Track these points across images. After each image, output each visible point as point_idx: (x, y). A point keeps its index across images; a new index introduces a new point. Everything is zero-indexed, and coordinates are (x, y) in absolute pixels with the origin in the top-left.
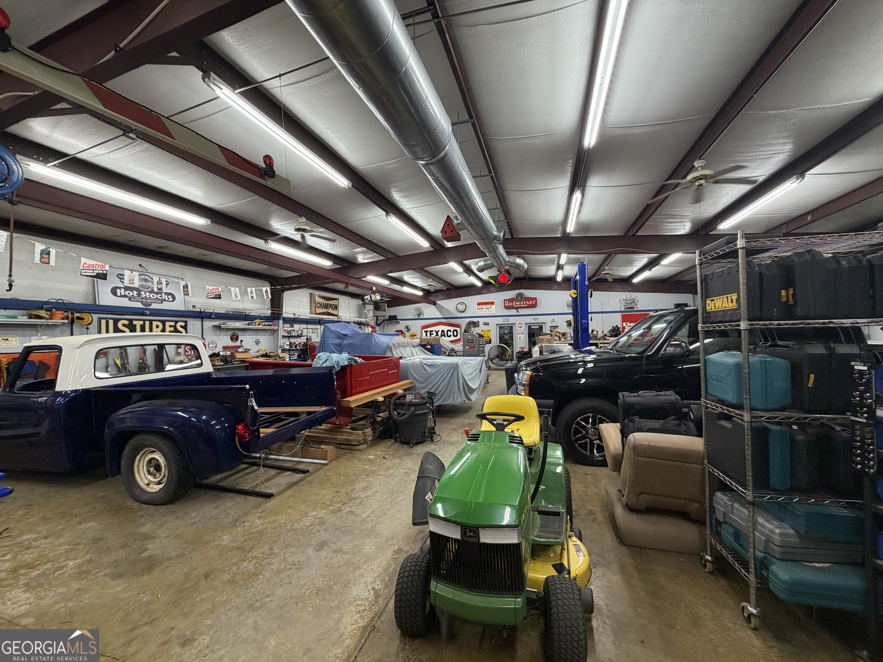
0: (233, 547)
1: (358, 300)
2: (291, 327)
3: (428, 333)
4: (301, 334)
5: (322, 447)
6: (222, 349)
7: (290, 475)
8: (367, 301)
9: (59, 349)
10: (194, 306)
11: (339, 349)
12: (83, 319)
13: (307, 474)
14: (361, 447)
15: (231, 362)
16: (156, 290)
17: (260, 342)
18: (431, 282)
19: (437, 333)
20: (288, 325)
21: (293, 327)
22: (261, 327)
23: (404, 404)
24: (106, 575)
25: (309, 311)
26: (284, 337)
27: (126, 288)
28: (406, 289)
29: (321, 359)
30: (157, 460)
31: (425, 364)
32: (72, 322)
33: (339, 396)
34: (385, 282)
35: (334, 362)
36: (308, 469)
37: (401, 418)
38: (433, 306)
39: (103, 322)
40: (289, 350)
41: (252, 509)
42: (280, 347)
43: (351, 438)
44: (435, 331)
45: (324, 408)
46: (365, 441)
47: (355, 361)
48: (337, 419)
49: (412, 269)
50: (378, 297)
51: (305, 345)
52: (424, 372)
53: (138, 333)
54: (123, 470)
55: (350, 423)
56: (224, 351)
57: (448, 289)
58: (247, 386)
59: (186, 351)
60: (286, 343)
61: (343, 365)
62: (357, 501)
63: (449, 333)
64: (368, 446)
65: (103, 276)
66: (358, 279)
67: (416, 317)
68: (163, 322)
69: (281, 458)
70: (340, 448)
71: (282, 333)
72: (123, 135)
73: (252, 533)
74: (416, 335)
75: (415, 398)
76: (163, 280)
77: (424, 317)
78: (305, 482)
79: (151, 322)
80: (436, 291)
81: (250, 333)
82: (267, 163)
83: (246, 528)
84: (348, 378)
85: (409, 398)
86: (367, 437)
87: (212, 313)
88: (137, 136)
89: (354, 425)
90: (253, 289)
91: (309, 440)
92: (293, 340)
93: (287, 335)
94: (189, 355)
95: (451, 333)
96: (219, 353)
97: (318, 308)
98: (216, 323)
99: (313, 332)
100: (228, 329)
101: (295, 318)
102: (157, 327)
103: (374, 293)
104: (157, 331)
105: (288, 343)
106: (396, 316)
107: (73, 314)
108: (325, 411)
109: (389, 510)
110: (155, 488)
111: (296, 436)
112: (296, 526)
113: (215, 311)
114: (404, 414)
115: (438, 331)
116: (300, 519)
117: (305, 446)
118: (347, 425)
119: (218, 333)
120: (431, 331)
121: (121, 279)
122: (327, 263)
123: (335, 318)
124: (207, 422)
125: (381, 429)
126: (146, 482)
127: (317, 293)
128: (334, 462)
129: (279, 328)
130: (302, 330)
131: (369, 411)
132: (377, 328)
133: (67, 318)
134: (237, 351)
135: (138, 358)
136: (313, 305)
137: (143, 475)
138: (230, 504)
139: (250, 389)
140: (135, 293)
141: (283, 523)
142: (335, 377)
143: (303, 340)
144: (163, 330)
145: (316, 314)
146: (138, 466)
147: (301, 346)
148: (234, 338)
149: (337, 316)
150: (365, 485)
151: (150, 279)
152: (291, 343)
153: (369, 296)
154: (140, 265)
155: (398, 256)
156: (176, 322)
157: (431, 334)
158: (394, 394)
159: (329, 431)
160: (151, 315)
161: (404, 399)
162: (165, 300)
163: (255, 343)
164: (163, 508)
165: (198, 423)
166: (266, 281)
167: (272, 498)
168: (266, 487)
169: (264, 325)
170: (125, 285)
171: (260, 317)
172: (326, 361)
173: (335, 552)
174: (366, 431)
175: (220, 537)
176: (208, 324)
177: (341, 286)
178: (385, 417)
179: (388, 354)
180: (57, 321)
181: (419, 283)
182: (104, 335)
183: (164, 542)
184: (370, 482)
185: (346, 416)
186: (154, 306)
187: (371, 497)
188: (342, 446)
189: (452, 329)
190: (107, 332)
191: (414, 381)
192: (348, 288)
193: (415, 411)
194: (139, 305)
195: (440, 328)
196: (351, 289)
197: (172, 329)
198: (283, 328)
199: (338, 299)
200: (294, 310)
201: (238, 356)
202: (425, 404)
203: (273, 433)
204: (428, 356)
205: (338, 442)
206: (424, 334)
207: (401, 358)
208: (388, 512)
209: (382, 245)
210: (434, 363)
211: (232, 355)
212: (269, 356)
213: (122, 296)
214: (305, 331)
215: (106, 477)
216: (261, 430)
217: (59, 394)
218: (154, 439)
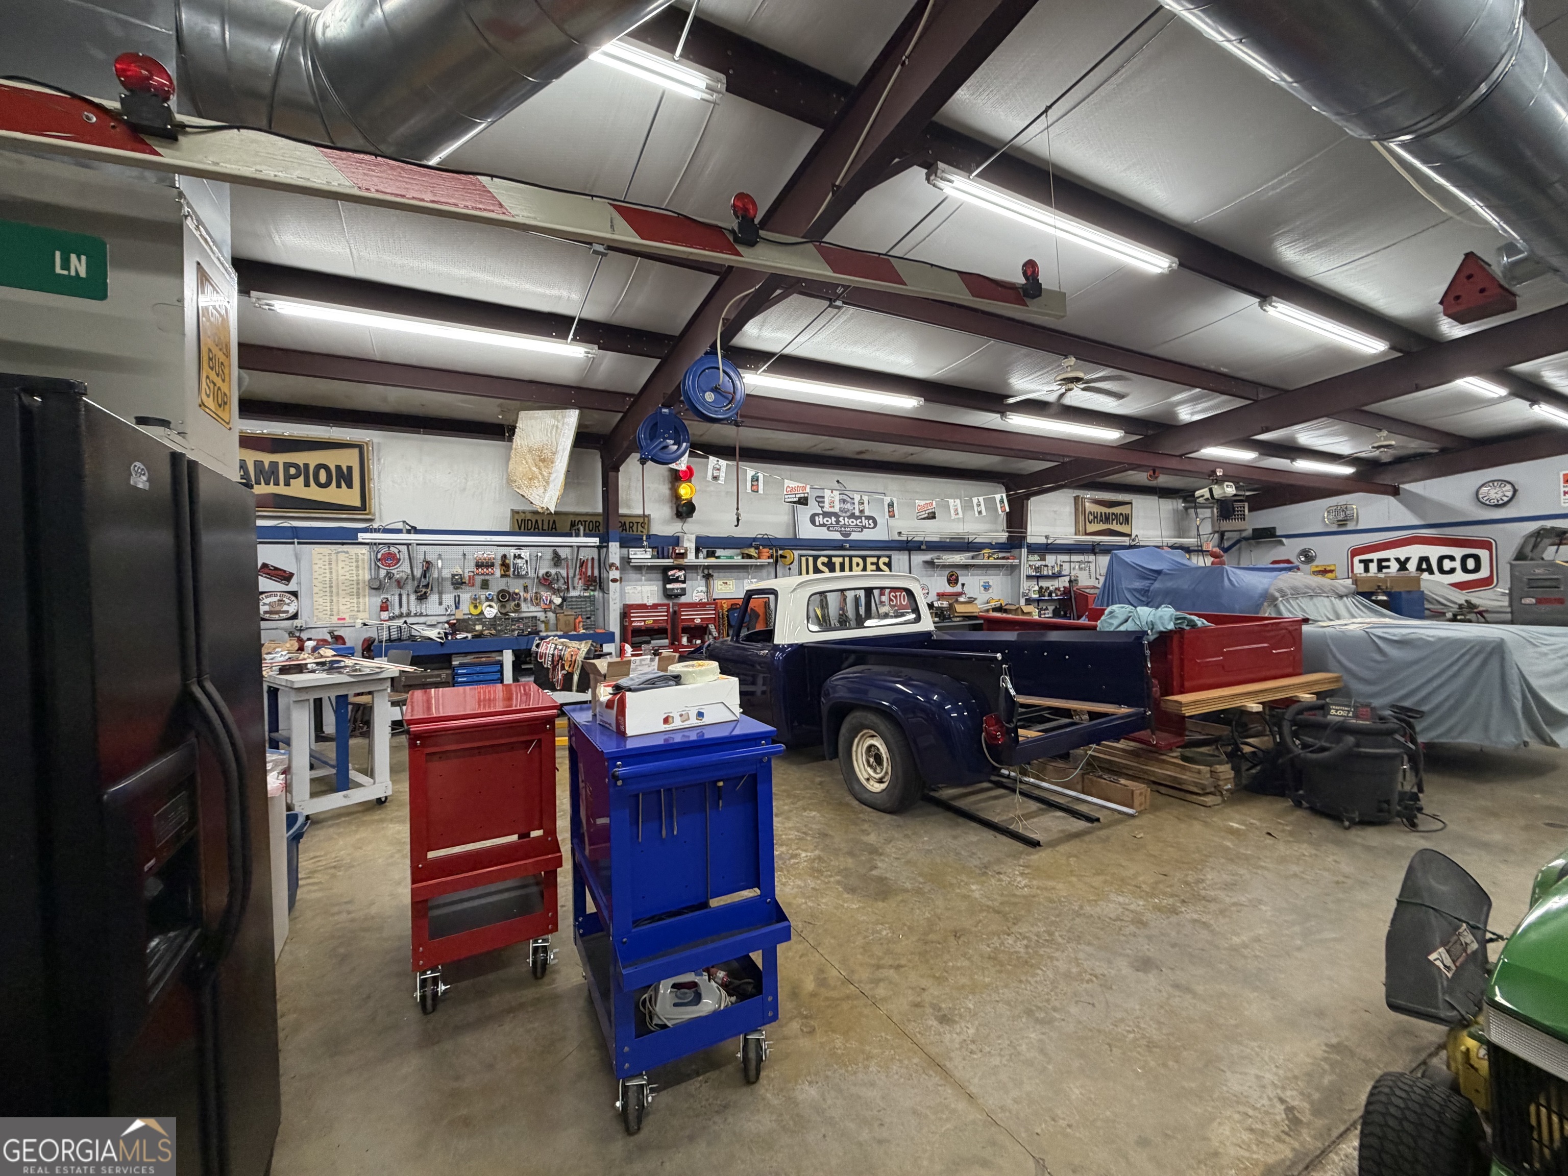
0: (988, 907)
1: (1175, 501)
2: (1041, 560)
3: (1373, 567)
4: (1060, 572)
5: (1123, 781)
6: (936, 598)
7: (1064, 818)
8: (1201, 500)
9: (774, 592)
10: (900, 533)
11: (1143, 599)
12: (785, 557)
13: (1096, 824)
14: (1209, 800)
15: (950, 618)
16: (857, 513)
17: (990, 586)
18: (1385, 438)
19: (1403, 564)
20: (1036, 557)
21: (1044, 560)
22: (991, 561)
23: (1323, 726)
24: (838, 882)
25: (1073, 530)
26: (1029, 577)
27: (826, 514)
28: (1303, 465)
29: (1116, 617)
30: (878, 749)
31: (1380, 637)
32: (777, 561)
33: (1156, 690)
34: (1246, 456)
35: (1144, 623)
36: (1097, 815)
37: (1314, 756)
38: (1391, 499)
39: (804, 559)
40: (1038, 601)
41: (1009, 856)
42: (1024, 596)
43: (1184, 777)
44: (1398, 560)
45: (1124, 710)
46: (1217, 790)
47: (1192, 624)
48: (1153, 733)
49: (1327, 416)
50: (1230, 490)
51: (1067, 591)
52: (1378, 657)
53: (838, 573)
54: (840, 754)
55: (1178, 747)
56: (939, 600)
57: (1443, 451)
58: (999, 656)
59: (891, 600)
60: (1032, 589)
61: (1162, 629)
62: (1213, 907)
63: (1447, 564)
64: (1224, 801)
65: (803, 501)
66: (1181, 456)
67: (1334, 528)
68: (864, 558)
69: (1044, 784)
70: (1158, 792)
71: (1025, 570)
72: (829, 306)
73: (1014, 895)
74: (1331, 571)
75: (1356, 716)
76: (865, 498)
77: (1360, 527)
78: (1093, 837)
79: (851, 557)
80: (1399, 460)
81: (975, 572)
82: (1029, 273)
83: (1003, 883)
84: (1175, 658)
85: (1337, 713)
86: (1221, 783)
87: (921, 542)
88: (844, 303)
89: (1188, 752)
90: (981, 499)
91: (1093, 765)
92: (1044, 584)
93: (1034, 574)
94: (895, 606)
95: (1457, 564)
96: (932, 603)
97: (1090, 522)
98: (928, 557)
99: (1081, 569)
100: (944, 567)
101: (1047, 544)
102: (858, 565)
103: (1219, 481)
104: (857, 571)
105: (1037, 588)
106: (1274, 528)
107: (777, 552)
108: (1129, 716)
109: (1299, 949)
110: (877, 787)
111: (1071, 751)
112: (1088, 909)
113: (926, 539)
114: (1323, 749)
115: (1408, 559)
116: (1095, 901)
117: (1088, 774)
118: (1171, 750)
119: (930, 572)
120: (1380, 561)
121: (819, 502)
122: (1111, 435)
123: (1126, 541)
124: (940, 705)
125: (1254, 771)
126: (866, 776)
127: (1089, 495)
128: (1149, 815)
129: (1020, 562)
130: (1061, 566)
131: (1224, 731)
132: (1225, 558)
133: (771, 557)
134: (957, 601)
135: (838, 608)
136: (1081, 518)
137: (862, 766)
138: (974, 838)
139: (1004, 661)
140: (833, 519)
141: (1064, 897)
142: (1148, 652)
143: (1063, 583)
144: (864, 569)
145: (1086, 534)
146: (856, 752)
147: (1059, 593)
148: (953, 580)
149: (1129, 535)
150: (1226, 877)
151: (848, 499)
152: (1041, 588)
153: (1207, 489)
154: (838, 482)
155: (1287, 391)
156: (879, 557)
157: (1380, 568)
158: (1289, 702)
159: (1134, 754)
160: (851, 548)
161: (1325, 716)
162: (865, 527)
163: (982, 589)
164: (888, 817)
165: (928, 705)
166: (998, 483)
167: (1038, 848)
168: (1025, 828)
169: (998, 558)
170: (825, 510)
171: (989, 546)
172: (1126, 621)
173: (1177, 986)
174: (1220, 768)
175: (966, 884)
176: (919, 558)
177: (1140, 477)
178: (1263, 747)
179: (1268, 612)
180: (764, 561)
181: (1344, 447)
182: (805, 578)
183: (895, 864)
184: (1241, 876)
185: (1170, 732)
186: (855, 536)
187: (1245, 908)
188: (1163, 790)
189: (1458, 552)
190: (807, 573)
191: (1346, 677)
192: (1156, 478)
193: (1358, 745)
194: (837, 536)
195: (1415, 552)
196: (1163, 480)
197: (874, 567)
198: (1027, 562)
199: (1131, 503)
200: (1046, 530)
201: (960, 608)
202: (1390, 733)
203: (1036, 740)
204: (1387, 620)
205: (1153, 779)
206: (1359, 568)
207: (1306, 621)
208: (1296, 954)
209: (1242, 374)
210: (1413, 636)
211: (951, 606)
212: (1006, 611)
213: (820, 525)
214: (1066, 566)
215: (823, 758)
216: (1020, 731)
217: (776, 648)
218: (872, 718)
